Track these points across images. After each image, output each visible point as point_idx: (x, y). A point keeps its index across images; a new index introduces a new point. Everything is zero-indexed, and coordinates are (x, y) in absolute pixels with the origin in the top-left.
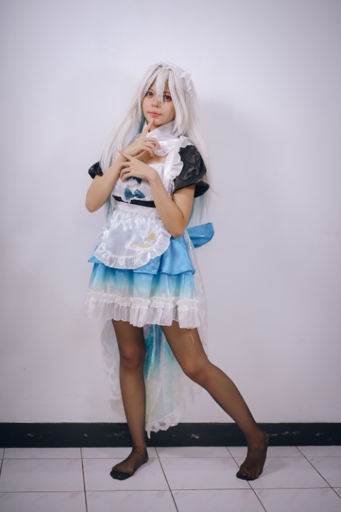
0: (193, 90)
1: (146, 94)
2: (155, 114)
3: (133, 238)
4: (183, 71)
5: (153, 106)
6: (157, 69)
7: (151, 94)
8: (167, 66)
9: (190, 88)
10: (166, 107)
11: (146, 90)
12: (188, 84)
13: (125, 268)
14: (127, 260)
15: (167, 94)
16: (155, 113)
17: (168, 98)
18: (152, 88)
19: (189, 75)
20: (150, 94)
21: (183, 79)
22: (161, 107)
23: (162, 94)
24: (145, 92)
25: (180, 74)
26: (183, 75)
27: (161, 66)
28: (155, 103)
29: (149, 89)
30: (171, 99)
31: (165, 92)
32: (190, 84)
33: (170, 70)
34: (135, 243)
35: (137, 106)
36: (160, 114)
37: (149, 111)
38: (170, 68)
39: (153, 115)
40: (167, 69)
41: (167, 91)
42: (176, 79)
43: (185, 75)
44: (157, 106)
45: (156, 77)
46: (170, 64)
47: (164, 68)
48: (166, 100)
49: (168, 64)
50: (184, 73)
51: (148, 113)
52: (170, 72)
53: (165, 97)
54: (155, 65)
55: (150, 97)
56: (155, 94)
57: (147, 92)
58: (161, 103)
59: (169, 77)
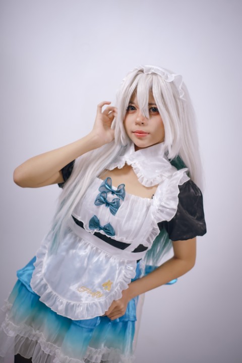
0: (187, 95)
1: (128, 110)
5: (137, 124)
6: (137, 75)
7: (134, 109)
8: (149, 70)
9: (183, 94)
10: (152, 123)
11: (127, 104)
13: (63, 315)
14: (68, 305)
15: (153, 106)
16: (141, 133)
17: (154, 110)
18: (135, 101)
19: (180, 77)
20: (131, 108)
21: (172, 83)
22: (147, 125)
23: (147, 108)
25: (167, 77)
26: (171, 78)
27: (142, 71)
28: (138, 120)
29: (131, 102)
30: (158, 113)
31: (150, 104)
32: (182, 88)
33: (154, 74)
34: (84, 287)
36: (149, 133)
37: (134, 131)
38: (153, 71)
39: (139, 134)
40: (150, 73)
41: (153, 102)
42: (162, 84)
43: (175, 77)
44: (143, 123)
45: (137, 86)
46: (153, 67)
47: (146, 74)
48: (153, 113)
49: (150, 66)
50: (173, 75)
51: (133, 134)
52: (154, 76)
53: (151, 110)
54: (134, 71)
55: (133, 113)
56: (138, 108)
57: (127, 106)
58: (147, 118)
59: (152, 83)
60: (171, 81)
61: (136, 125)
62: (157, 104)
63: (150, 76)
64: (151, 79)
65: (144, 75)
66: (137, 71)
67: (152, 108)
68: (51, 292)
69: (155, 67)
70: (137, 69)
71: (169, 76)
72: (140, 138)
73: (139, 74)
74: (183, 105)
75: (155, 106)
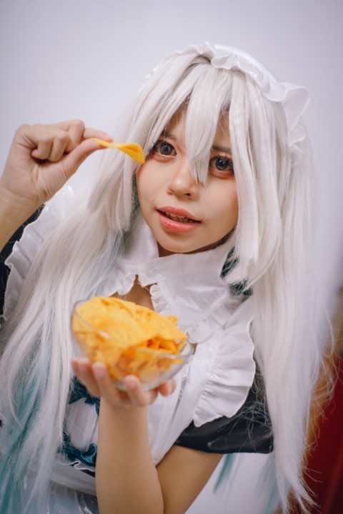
1: (153, 151)
6: (192, 66)
7: (170, 151)
8: (227, 58)
10: (215, 195)
11: (155, 136)
15: (222, 155)
17: (221, 164)
18: (177, 132)
20: (164, 147)
21: (278, 104)
23: (206, 154)
24: (151, 144)
27: (207, 59)
28: (181, 183)
29: (165, 133)
31: (216, 148)
33: (237, 71)
36: (199, 222)
38: (236, 64)
40: (227, 67)
41: (224, 144)
42: (257, 104)
43: (290, 91)
44: (189, 194)
45: (190, 95)
46: (235, 51)
47: (214, 65)
48: (217, 171)
49: (229, 49)
50: (288, 86)
52: (236, 79)
53: (215, 162)
54: (185, 53)
56: (183, 152)
57: (155, 141)
59: (230, 96)
61: (170, 194)
63: (226, 75)
64: (229, 82)
65: (211, 69)
66: (194, 55)
67: (219, 158)
69: (241, 54)
70: (194, 51)
71: (272, 86)
73: (197, 64)
74: (292, 162)
75: (228, 156)
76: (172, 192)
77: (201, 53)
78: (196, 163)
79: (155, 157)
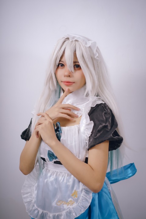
0: (100, 56)
2: (69, 83)
3: (59, 196)
4: (89, 40)
6: (64, 42)
7: (63, 65)
8: (74, 38)
10: (77, 75)
11: (58, 62)
12: (95, 51)
14: (54, 216)
15: (77, 64)
17: (77, 66)
18: (63, 60)
19: (95, 43)
20: (60, 65)
21: (90, 47)
22: (73, 76)
23: (72, 64)
24: (57, 64)
25: (86, 43)
26: (89, 44)
27: (68, 39)
28: (66, 74)
29: (60, 61)
30: (80, 68)
31: (75, 62)
32: (97, 51)
33: (76, 41)
34: (60, 201)
35: (51, 77)
36: (74, 83)
37: (63, 81)
38: (76, 39)
39: (67, 83)
40: (74, 40)
41: (77, 61)
42: (83, 49)
43: (91, 43)
44: (69, 76)
45: (65, 49)
46: (76, 36)
47: (70, 40)
48: (76, 69)
49: (74, 35)
50: (90, 42)
51: (62, 83)
53: (75, 67)
54: (62, 38)
55: (62, 68)
56: (66, 65)
58: (73, 72)
59: (76, 48)
60: (89, 46)
62: (79, 62)
63: (74, 42)
64: (75, 44)
66: (64, 39)
67: (76, 65)
68: (43, 212)
69: (77, 36)
70: (64, 37)
71: (87, 42)
72: (68, 86)
73: (66, 41)
74: (97, 62)
75: (78, 64)
76: (65, 76)
77: (66, 38)
78: (70, 67)
79: (59, 68)
